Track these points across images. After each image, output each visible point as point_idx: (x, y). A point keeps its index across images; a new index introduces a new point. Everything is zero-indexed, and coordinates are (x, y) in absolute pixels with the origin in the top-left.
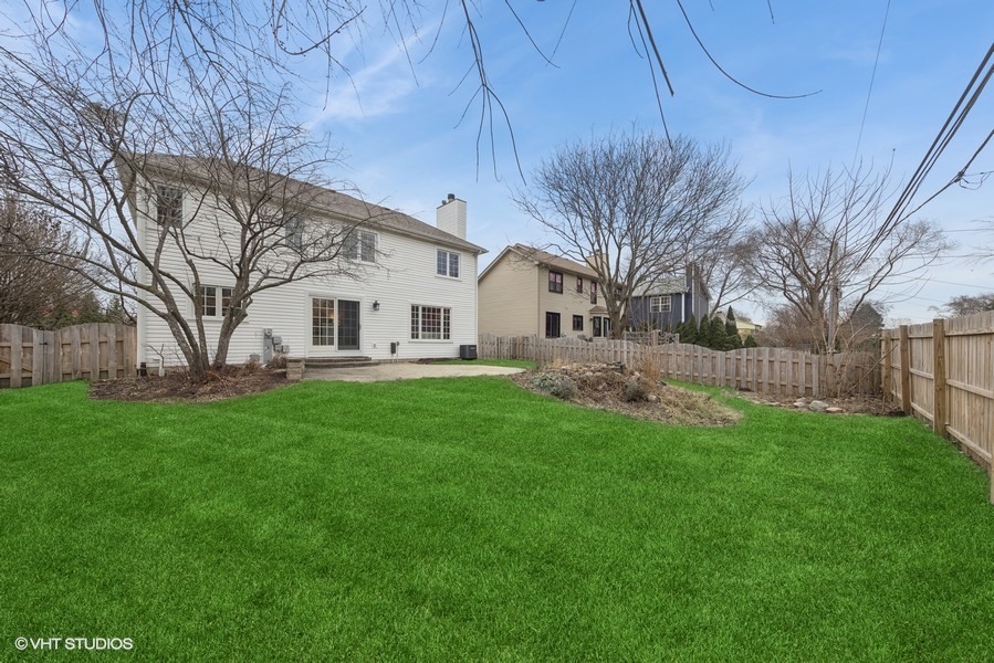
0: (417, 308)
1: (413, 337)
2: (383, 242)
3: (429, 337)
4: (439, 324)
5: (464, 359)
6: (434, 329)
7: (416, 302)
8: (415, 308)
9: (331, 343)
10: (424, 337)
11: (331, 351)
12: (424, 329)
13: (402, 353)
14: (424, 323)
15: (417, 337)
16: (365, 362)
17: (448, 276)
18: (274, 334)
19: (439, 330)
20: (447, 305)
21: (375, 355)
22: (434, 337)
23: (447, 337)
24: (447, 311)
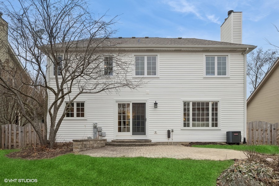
0: (189, 104)
1: (185, 126)
2: (162, 60)
3: (198, 126)
4: (208, 115)
5: (230, 144)
6: (203, 120)
7: (187, 99)
8: (186, 104)
9: (128, 131)
10: (194, 125)
11: (128, 136)
12: (194, 120)
13: (175, 138)
14: (194, 115)
15: (188, 126)
16: (147, 143)
17: (216, 75)
18: (98, 126)
19: (208, 120)
20: (215, 99)
21: (154, 139)
22: (203, 125)
23: (215, 125)
24: (215, 104)
